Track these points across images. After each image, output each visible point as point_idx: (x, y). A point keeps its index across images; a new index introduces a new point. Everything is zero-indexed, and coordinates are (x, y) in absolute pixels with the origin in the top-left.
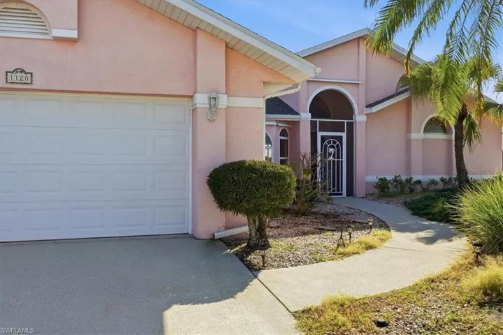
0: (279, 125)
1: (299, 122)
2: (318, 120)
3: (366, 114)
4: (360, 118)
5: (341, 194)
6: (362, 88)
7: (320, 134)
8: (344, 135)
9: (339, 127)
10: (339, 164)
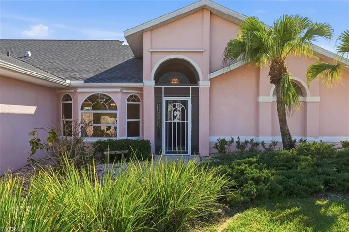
0: (124, 91)
1: (143, 88)
2: (163, 86)
3: (211, 80)
4: (204, 84)
5: (187, 153)
6: (206, 56)
7: (165, 99)
8: (189, 99)
9: (185, 92)
10: (184, 126)
